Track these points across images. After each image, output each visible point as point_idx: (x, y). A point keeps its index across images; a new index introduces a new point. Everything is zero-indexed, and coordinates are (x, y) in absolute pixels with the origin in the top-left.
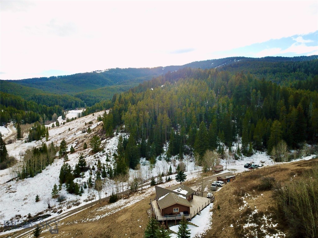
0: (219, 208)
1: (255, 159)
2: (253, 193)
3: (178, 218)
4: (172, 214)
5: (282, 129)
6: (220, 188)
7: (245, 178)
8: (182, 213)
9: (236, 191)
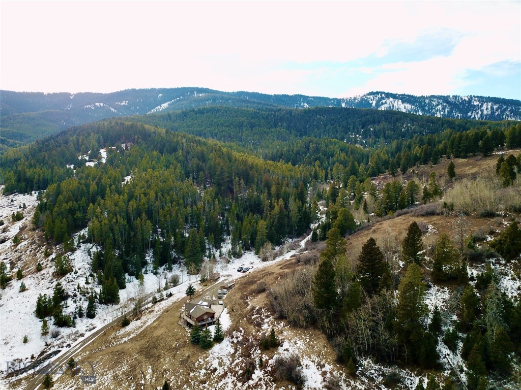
0: (233, 310)
1: (244, 260)
2: (253, 296)
3: (208, 322)
4: (203, 320)
5: (266, 229)
6: (225, 296)
7: (244, 284)
8: (210, 319)
9: (241, 296)
